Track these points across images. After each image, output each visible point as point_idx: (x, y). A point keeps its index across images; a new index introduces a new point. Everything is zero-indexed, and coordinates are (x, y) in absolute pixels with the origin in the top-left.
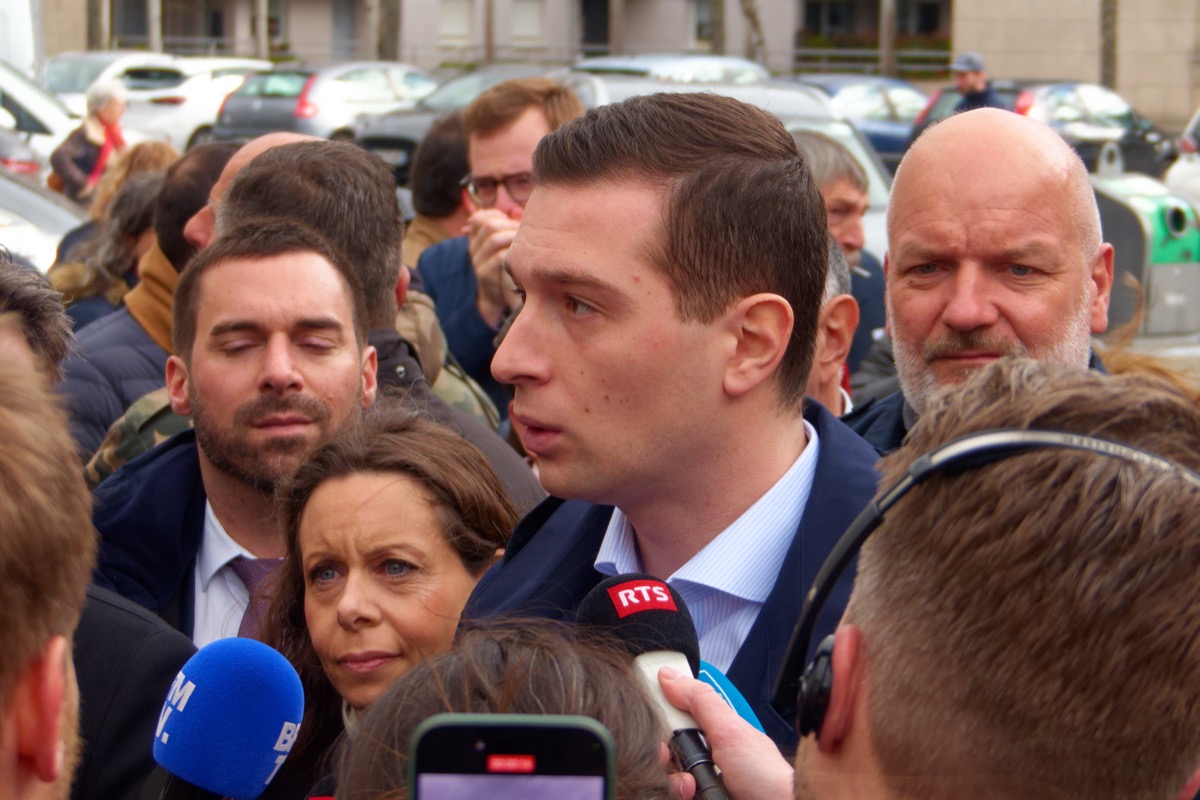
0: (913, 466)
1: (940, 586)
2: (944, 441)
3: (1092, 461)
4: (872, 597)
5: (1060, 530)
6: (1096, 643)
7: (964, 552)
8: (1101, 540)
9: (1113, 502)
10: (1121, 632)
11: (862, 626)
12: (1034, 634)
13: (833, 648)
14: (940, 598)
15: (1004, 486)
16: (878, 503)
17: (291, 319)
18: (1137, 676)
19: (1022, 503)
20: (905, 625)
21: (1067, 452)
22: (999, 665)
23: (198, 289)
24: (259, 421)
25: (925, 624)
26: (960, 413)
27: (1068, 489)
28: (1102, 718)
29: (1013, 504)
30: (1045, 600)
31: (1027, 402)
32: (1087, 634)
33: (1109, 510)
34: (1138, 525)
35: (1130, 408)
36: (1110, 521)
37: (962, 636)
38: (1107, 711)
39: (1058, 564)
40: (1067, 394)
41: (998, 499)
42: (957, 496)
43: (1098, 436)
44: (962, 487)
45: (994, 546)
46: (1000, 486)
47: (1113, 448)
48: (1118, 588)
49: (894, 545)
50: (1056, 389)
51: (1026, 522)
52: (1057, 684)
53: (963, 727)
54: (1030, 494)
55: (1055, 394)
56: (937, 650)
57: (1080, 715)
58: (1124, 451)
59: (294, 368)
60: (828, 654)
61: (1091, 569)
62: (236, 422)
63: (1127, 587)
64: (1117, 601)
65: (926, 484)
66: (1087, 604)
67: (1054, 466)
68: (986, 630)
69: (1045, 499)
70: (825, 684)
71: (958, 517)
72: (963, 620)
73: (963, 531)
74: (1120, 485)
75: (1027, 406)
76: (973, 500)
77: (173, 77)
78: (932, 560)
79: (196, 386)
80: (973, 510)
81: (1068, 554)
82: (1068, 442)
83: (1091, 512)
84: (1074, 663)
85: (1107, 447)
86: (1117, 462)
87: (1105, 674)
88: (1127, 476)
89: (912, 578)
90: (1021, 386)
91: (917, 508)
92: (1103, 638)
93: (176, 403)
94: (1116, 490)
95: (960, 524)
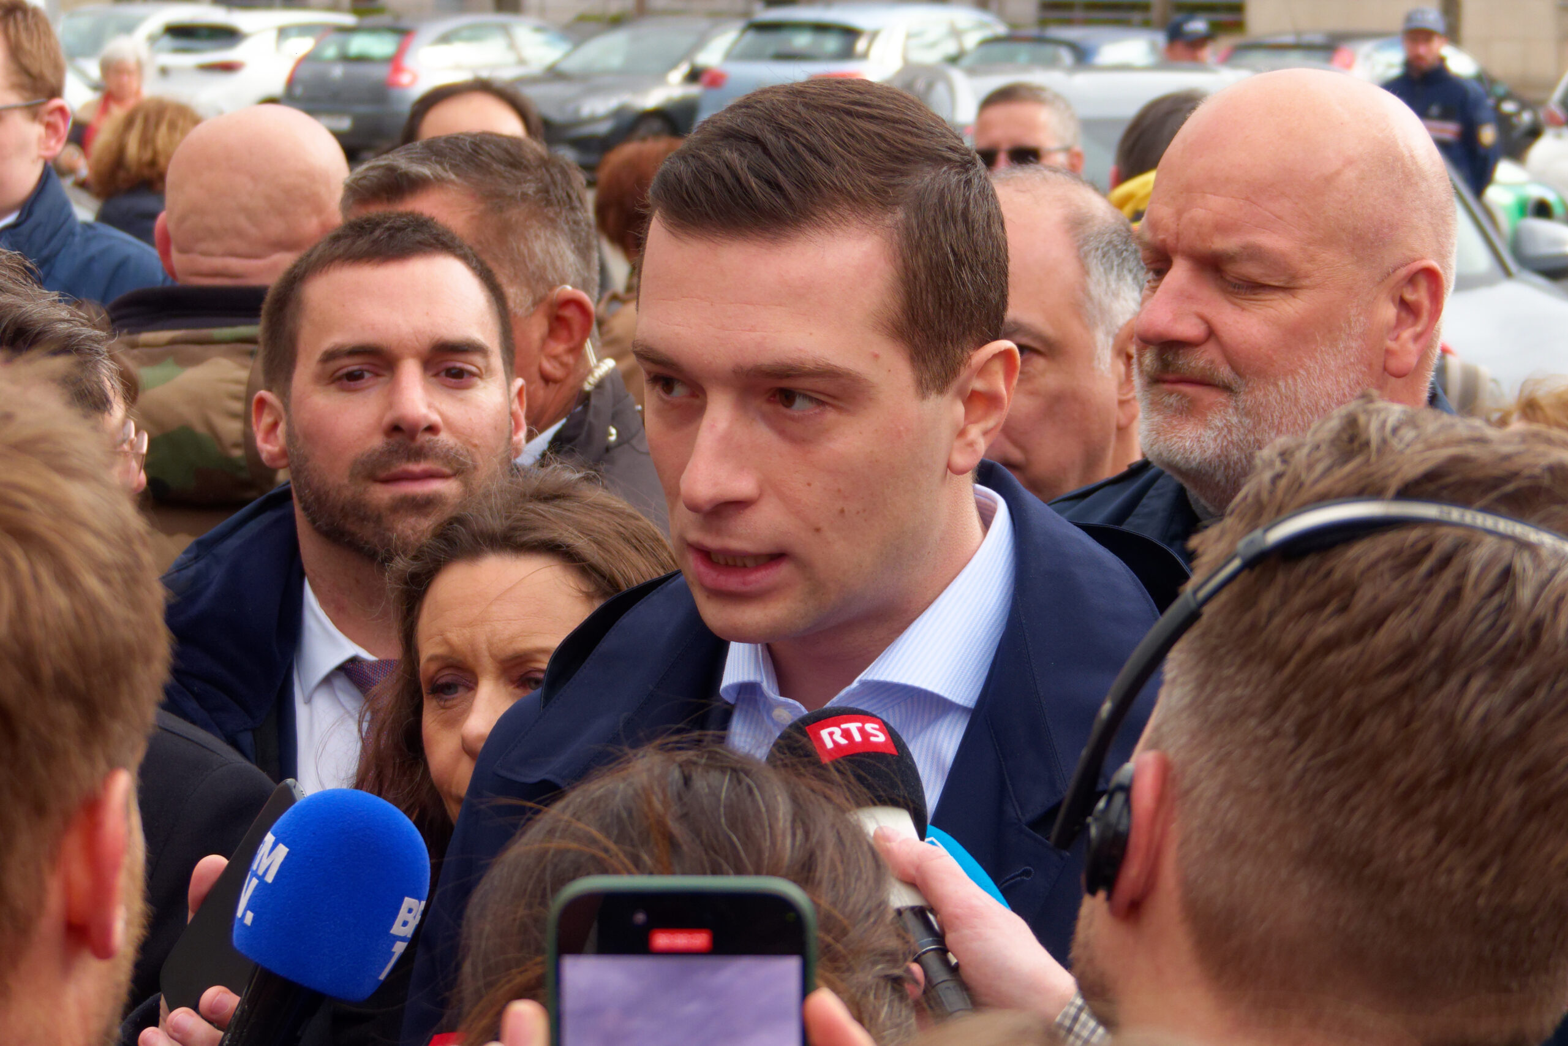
0: (1241, 545)
1: (1275, 705)
2: (1282, 513)
3: (1479, 544)
4: (1184, 715)
5: (1435, 636)
6: (1481, 782)
7: (1308, 660)
8: (1489, 647)
9: (1505, 596)
10: (1515, 766)
11: (1171, 752)
12: (1399, 769)
13: (1132, 780)
14: (1277, 719)
15: (1362, 573)
16: (1195, 592)
17: (425, 343)
18: (1533, 827)
19: (1386, 597)
20: (1229, 753)
21: (1444, 530)
22: (1353, 810)
23: (299, 303)
24: (383, 474)
25: (1256, 753)
26: (1303, 476)
27: (1448, 578)
28: (1487, 880)
29: (1375, 598)
30: (1416, 725)
31: (1394, 462)
32: (1469, 770)
33: (1500, 608)
34: (1537, 628)
35: (1527, 472)
36: (1502, 621)
37: (1305, 770)
38: (1492, 872)
39: (1433, 678)
40: (1443, 454)
41: (1353, 592)
42: (1300, 585)
43: (1486, 510)
44: (1308, 572)
45: (1350, 653)
46: (1356, 574)
47: (1504, 525)
48: (1511, 710)
49: (1215, 648)
50: (1431, 447)
51: (1391, 623)
52: (1430, 835)
53: (1304, 888)
54: (1396, 585)
55: (1428, 454)
56: (1272, 787)
57: (1458, 875)
58: (1519, 529)
59: (430, 406)
60: (1126, 789)
61: (1476, 684)
62: (353, 476)
63: (1522, 709)
64: (1509, 727)
65: (1257, 570)
66: (1470, 730)
67: (1428, 549)
68: (1339, 762)
69: (1415, 593)
70: (1122, 828)
71: (1300, 614)
72: (1307, 749)
73: (1309, 630)
74: (1514, 575)
75: (1392, 469)
76: (1322, 591)
77: (227, 35)
78: (1265, 669)
79: (297, 429)
80: (1321, 605)
81: (1446, 665)
82: (1445, 517)
83: (1476, 611)
84: (1453, 807)
85: (1496, 524)
86: (1509, 545)
87: (1491, 822)
88: (1523, 562)
89: (1238, 691)
90: (1384, 441)
91: (1246, 601)
92: (1490, 775)
93: (269, 452)
94: (1510, 582)
95: (1304, 623)
